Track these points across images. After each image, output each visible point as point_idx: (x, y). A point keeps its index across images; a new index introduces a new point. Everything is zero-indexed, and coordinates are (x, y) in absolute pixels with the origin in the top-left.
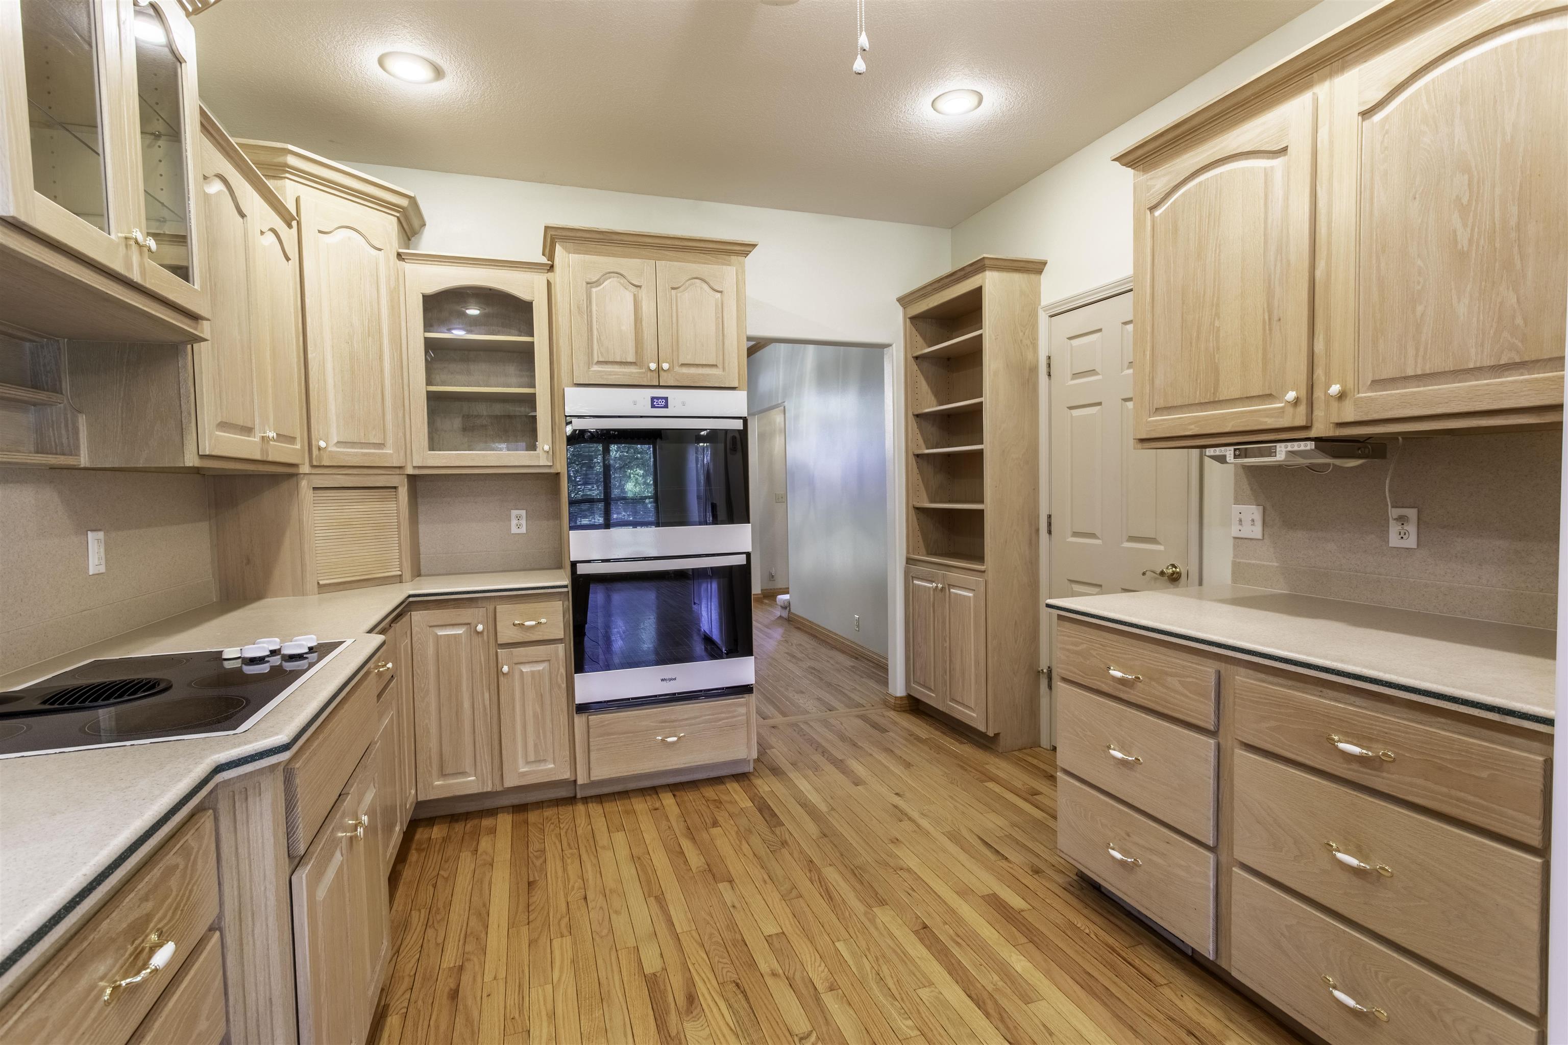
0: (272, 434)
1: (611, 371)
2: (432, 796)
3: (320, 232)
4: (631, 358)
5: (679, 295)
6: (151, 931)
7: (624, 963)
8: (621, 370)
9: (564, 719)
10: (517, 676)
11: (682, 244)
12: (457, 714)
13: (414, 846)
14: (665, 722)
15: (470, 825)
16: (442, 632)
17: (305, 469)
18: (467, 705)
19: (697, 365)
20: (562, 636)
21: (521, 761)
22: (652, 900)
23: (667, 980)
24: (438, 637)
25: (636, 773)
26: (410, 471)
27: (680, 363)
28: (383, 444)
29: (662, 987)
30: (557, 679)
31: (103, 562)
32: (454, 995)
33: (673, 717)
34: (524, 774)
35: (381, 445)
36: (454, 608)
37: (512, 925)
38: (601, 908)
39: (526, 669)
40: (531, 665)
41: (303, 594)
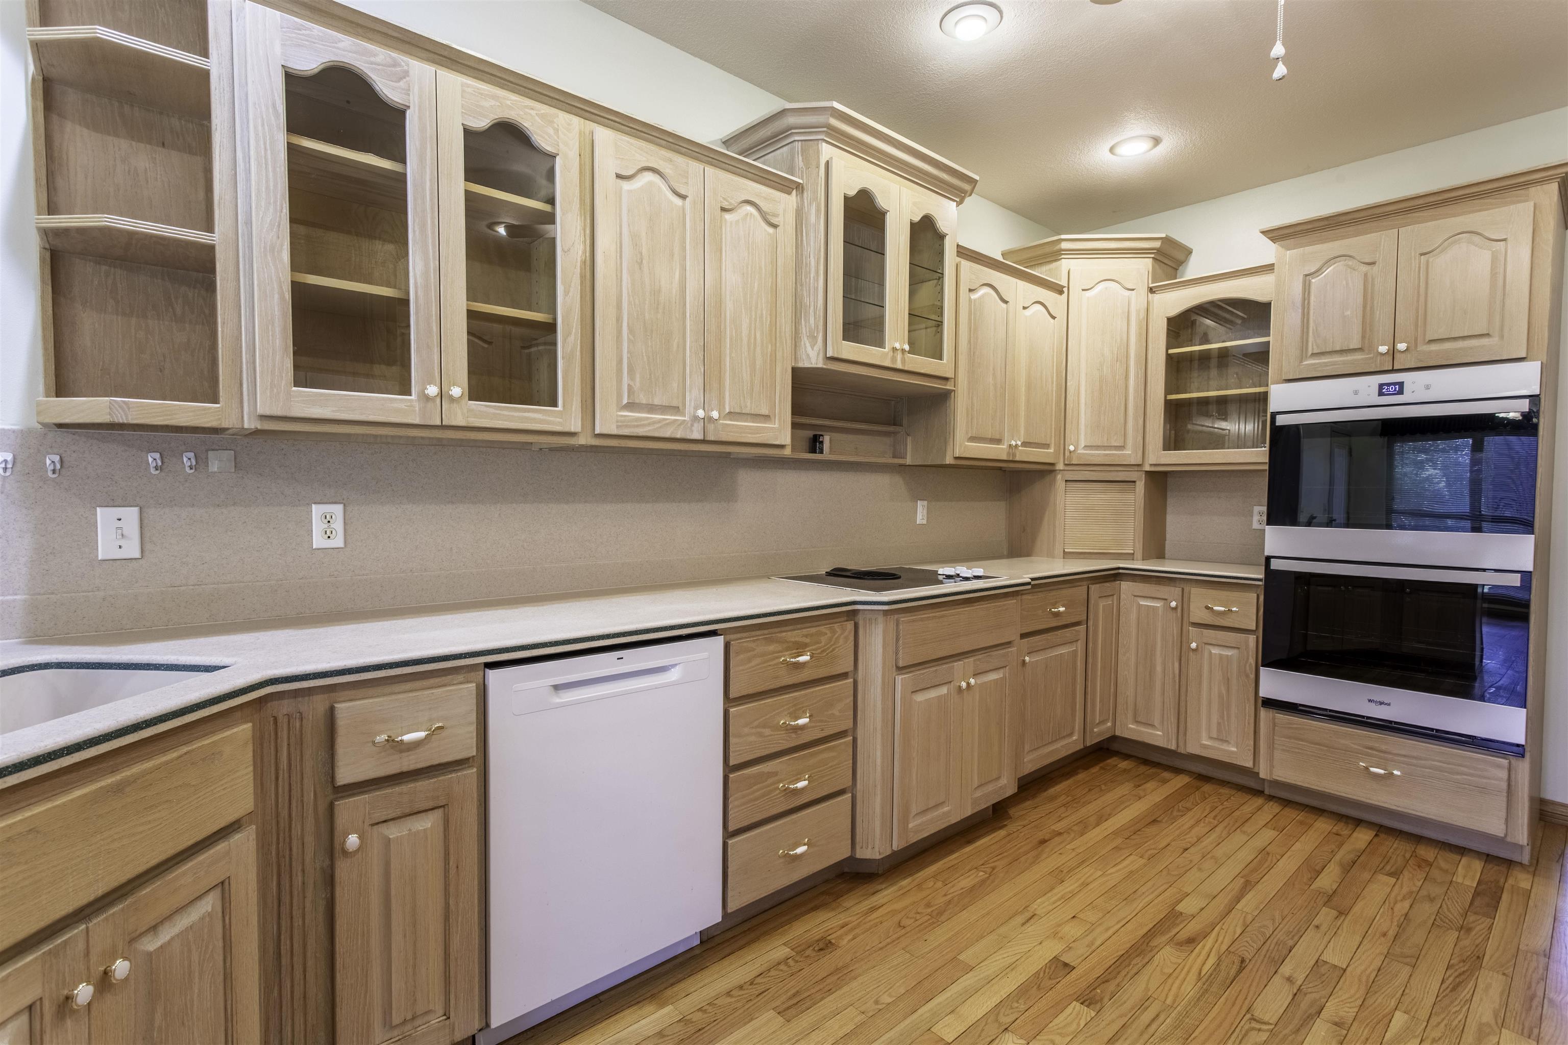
0: (1019, 443)
1: (1329, 362)
2: (1126, 735)
3: (1083, 290)
4: (1355, 343)
5: (1431, 260)
6: (808, 651)
7: (1167, 894)
8: (1341, 359)
9: (1250, 708)
10: (1206, 655)
11: (1440, 198)
12: (1150, 675)
13: (1101, 765)
14: (1371, 748)
15: (1153, 770)
16: (1143, 602)
17: (1060, 466)
18: (1159, 669)
19: (1455, 339)
20: (1254, 628)
21: (1204, 734)
22: (1240, 881)
23: (1186, 922)
24: (1140, 606)
25: (1327, 791)
26: (1147, 468)
27: (1427, 339)
28: (1124, 446)
29: (1178, 922)
30: (1245, 668)
31: (925, 518)
32: (1043, 842)
33: (1383, 747)
34: (1205, 747)
35: (1122, 447)
36: (1156, 584)
37: (1116, 833)
38: (1191, 861)
39: (1215, 651)
40: (1221, 648)
41: (1053, 557)
